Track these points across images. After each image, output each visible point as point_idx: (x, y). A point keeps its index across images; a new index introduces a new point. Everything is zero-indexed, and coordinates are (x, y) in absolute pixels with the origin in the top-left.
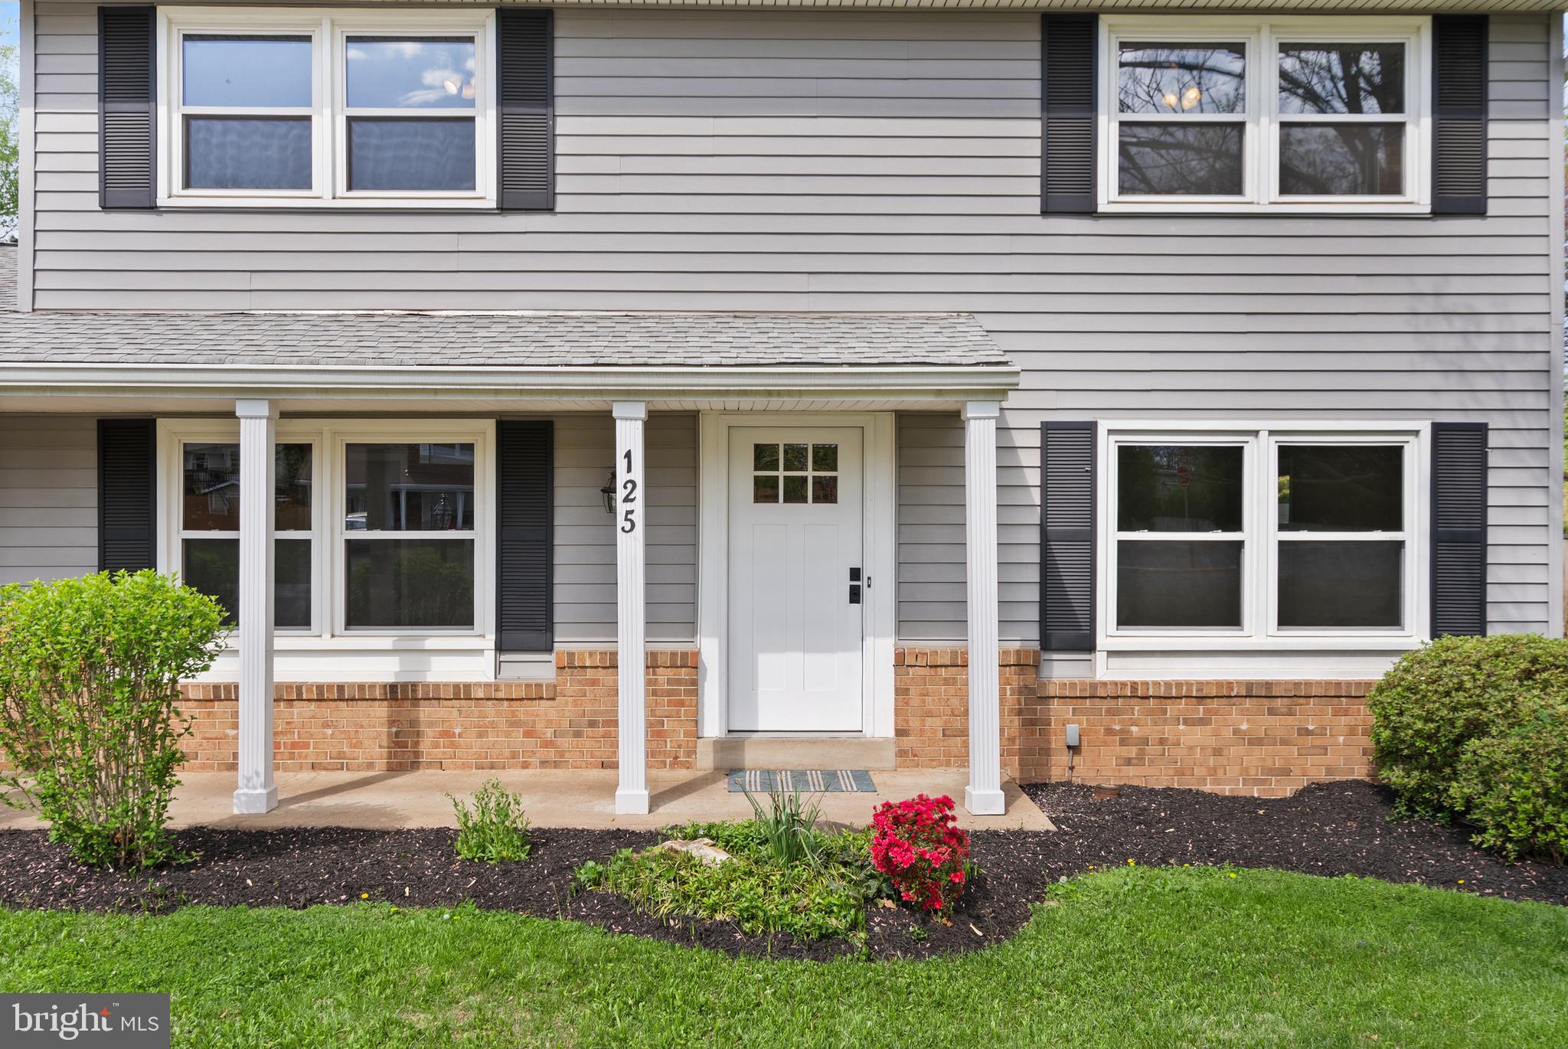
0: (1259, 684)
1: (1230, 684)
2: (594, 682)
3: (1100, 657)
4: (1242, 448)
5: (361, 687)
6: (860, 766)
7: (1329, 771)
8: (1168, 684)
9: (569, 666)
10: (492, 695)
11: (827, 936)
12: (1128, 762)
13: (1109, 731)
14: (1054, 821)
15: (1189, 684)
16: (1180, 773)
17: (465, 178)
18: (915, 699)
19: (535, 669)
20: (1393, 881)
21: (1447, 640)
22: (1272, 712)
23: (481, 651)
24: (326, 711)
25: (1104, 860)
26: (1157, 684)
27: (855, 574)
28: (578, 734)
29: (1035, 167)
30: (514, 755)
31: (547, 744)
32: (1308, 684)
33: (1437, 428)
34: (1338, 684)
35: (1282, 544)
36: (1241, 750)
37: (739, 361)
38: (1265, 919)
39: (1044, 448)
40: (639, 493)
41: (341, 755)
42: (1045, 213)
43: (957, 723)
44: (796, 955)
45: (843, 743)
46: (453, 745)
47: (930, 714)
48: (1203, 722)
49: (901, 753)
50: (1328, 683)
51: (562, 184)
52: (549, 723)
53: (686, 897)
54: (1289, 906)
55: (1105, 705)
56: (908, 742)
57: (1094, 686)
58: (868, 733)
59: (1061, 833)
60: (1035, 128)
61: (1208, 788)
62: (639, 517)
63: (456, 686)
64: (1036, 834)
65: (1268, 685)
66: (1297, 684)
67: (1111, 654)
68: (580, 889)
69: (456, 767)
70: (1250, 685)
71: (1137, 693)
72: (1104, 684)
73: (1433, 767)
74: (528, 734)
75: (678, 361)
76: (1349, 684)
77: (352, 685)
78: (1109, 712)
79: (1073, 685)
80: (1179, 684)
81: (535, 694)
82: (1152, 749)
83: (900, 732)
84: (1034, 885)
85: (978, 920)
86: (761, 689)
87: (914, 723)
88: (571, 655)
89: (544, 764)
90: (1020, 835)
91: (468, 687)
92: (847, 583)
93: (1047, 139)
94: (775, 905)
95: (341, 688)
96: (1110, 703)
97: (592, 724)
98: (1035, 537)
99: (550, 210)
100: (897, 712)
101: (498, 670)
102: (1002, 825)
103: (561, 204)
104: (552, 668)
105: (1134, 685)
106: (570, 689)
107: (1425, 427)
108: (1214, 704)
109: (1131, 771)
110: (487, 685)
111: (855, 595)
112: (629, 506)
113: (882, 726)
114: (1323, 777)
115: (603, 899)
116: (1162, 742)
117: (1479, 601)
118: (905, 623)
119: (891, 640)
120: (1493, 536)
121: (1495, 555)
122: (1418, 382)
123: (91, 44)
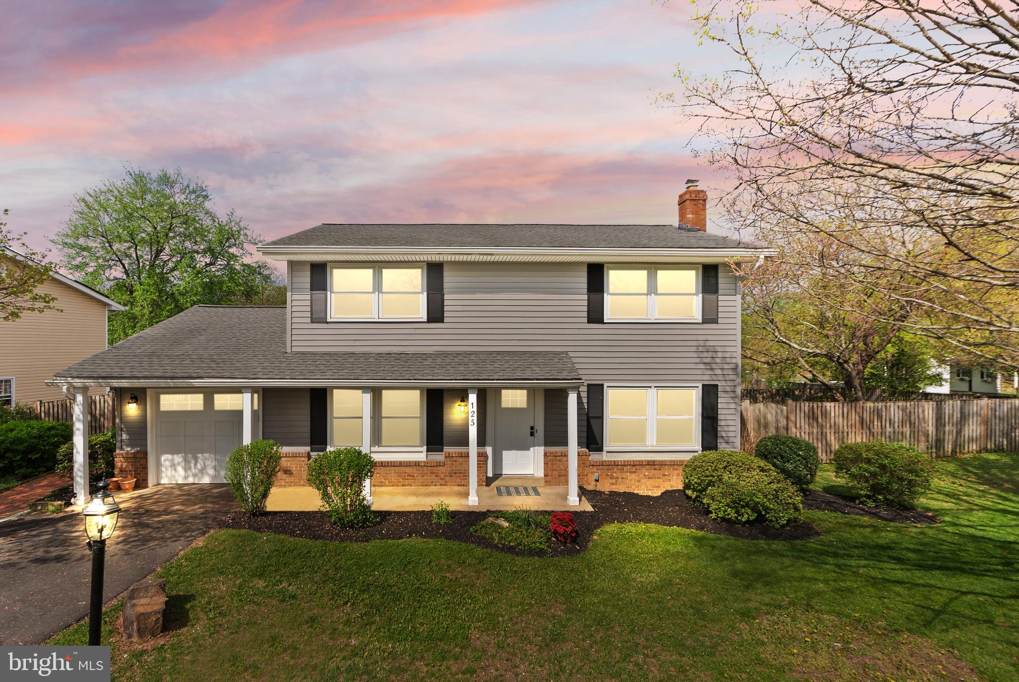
0: (651, 461)
1: (642, 461)
2: (456, 461)
3: (604, 453)
5: (388, 462)
6: (534, 486)
7: (671, 487)
8: (624, 461)
9: (449, 456)
10: (426, 464)
11: (541, 550)
12: (613, 484)
13: (607, 475)
14: (593, 506)
15: (630, 461)
16: (628, 487)
18: (550, 465)
19: (439, 457)
20: (687, 528)
21: (705, 452)
22: (655, 469)
23: (422, 452)
25: (608, 521)
26: (621, 461)
27: (532, 428)
28: (451, 476)
29: (586, 309)
30: (432, 482)
31: (442, 479)
32: (665, 461)
33: (703, 385)
34: (674, 461)
35: (659, 420)
36: (646, 480)
37: (504, 378)
38: (652, 542)
39: (588, 392)
40: (475, 415)
41: (382, 482)
42: (589, 322)
43: (563, 473)
44: (533, 555)
45: (529, 479)
46: (414, 479)
47: (554, 470)
48: (634, 472)
49: (546, 482)
50: (671, 461)
51: (446, 314)
52: (443, 473)
53: (502, 537)
54: (658, 538)
55: (606, 467)
56: (548, 478)
57: (603, 462)
58: (536, 475)
59: (595, 512)
60: (586, 297)
61: (636, 492)
62: (475, 421)
63: (416, 462)
64: (588, 512)
65: (654, 461)
66: (662, 461)
67: (608, 452)
68: (471, 534)
69: (415, 486)
70: (648, 461)
71: (615, 464)
72: (606, 461)
73: (699, 491)
74: (436, 476)
75: (487, 378)
76: (677, 461)
77: (385, 462)
78: (607, 469)
79: (596, 462)
80: (628, 461)
81: (439, 464)
82: (620, 480)
83: (545, 476)
84: (590, 531)
85: (578, 544)
86: (504, 462)
87: (550, 473)
88: (449, 453)
89: (441, 485)
90: (584, 512)
91: (419, 462)
92: (529, 431)
93: (588, 300)
94: (526, 541)
95: (382, 463)
96: (607, 467)
97: (455, 473)
98: (585, 418)
99: (443, 322)
100: (545, 470)
101: (427, 457)
102: (579, 509)
103: (446, 320)
104: (444, 456)
105: (615, 461)
106: (449, 463)
107: (699, 385)
108: (638, 467)
109: (614, 487)
110: (425, 462)
111: (532, 434)
112: (473, 418)
113: (540, 473)
114: (670, 489)
115: (478, 537)
116: (623, 478)
117: (716, 436)
118: (547, 443)
119: (542, 448)
120: (720, 417)
121: (720, 423)
122: (699, 372)
123: (308, 274)
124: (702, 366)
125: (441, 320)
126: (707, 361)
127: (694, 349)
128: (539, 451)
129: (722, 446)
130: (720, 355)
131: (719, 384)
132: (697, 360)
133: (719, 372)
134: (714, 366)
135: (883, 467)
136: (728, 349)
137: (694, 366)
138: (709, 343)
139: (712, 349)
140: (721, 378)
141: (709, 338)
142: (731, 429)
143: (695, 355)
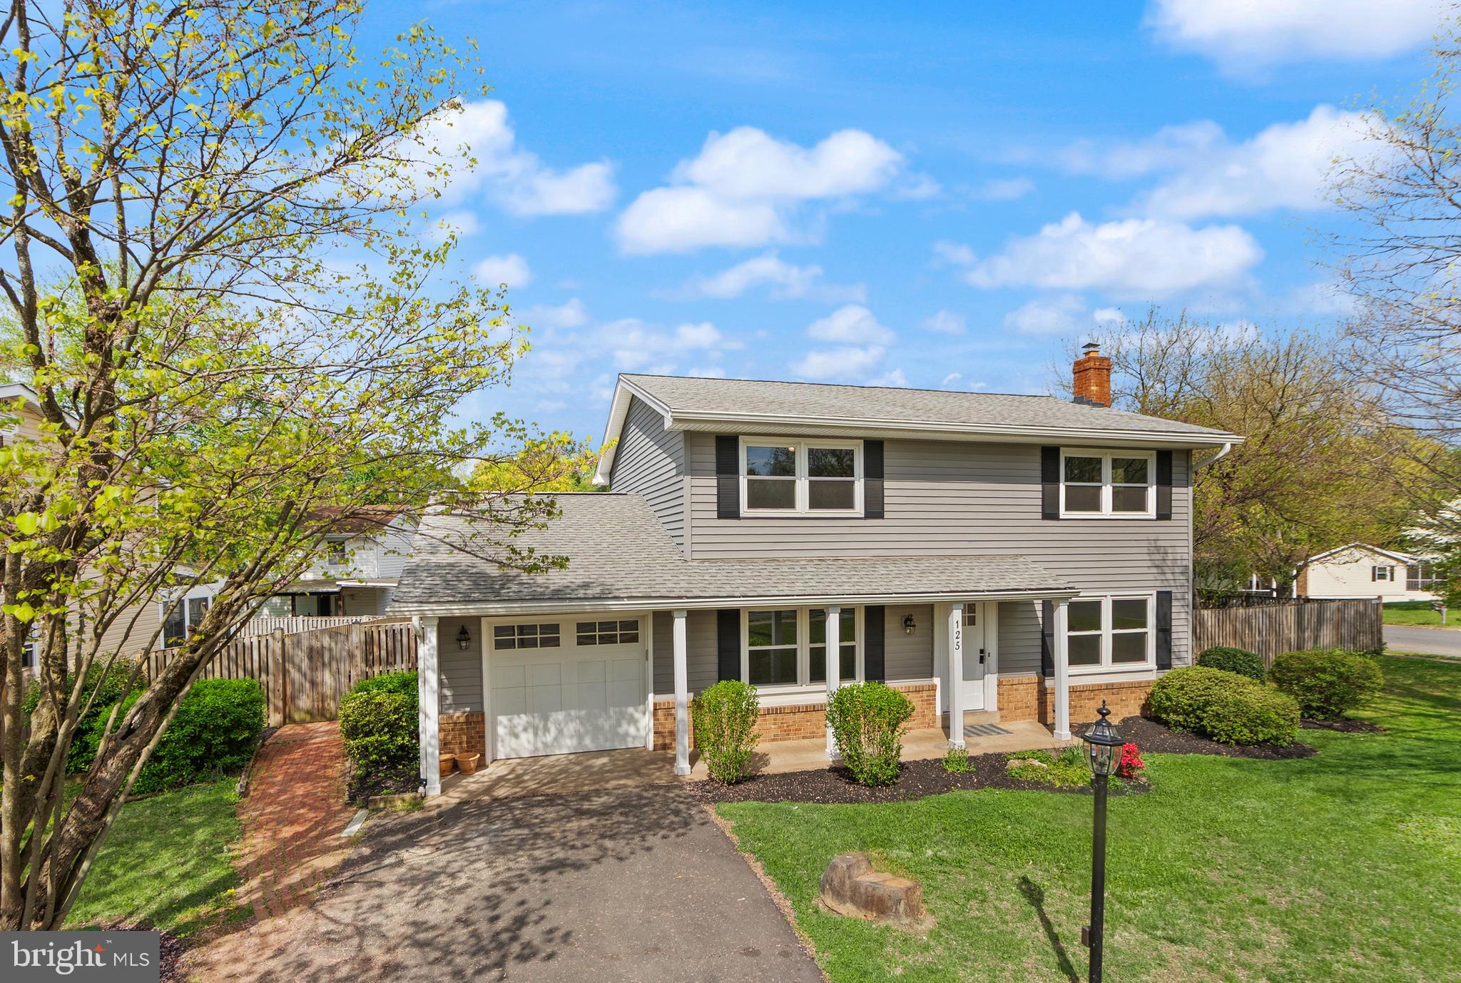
0: (1110, 684)
1: (1101, 685)
4: (1099, 603)
7: (1130, 713)
8: (1083, 686)
12: (1071, 714)
16: (1086, 717)
17: (849, 504)
18: (1006, 696)
22: (1113, 694)
24: (807, 716)
27: (982, 651)
29: (1040, 502)
32: (1123, 683)
33: (1158, 593)
34: (1131, 683)
35: (1114, 635)
40: (960, 636)
41: (813, 732)
45: (982, 715)
48: (1093, 699)
49: (1001, 716)
50: (1128, 683)
51: (886, 508)
56: (1004, 712)
58: (986, 709)
60: (1039, 487)
62: (960, 644)
65: (1112, 684)
66: (1120, 684)
70: (1107, 685)
71: (1074, 690)
76: (1134, 682)
80: (1086, 686)
82: (1078, 709)
83: (1000, 709)
87: (1006, 705)
92: (979, 655)
93: (1043, 491)
98: (1040, 636)
99: (882, 518)
100: (998, 702)
105: (1073, 687)
107: (1154, 593)
108: (1096, 692)
109: (1072, 718)
111: (982, 660)
112: (958, 640)
113: (992, 706)
114: (1128, 715)
116: (1081, 707)
117: (1169, 651)
118: (1002, 669)
119: (996, 675)
120: (1174, 629)
121: (1174, 636)
122: (1151, 577)
123: (713, 450)
124: (1154, 570)
125: (880, 515)
126: (1157, 563)
127: (1145, 550)
128: (992, 679)
129: (1175, 663)
130: (1170, 557)
131: (1174, 590)
132: (1149, 564)
133: (1170, 576)
134: (1166, 570)
135: (1341, 675)
136: (1178, 550)
137: (1146, 570)
138: (1160, 544)
139: (1162, 550)
140: (1172, 583)
141: (1161, 537)
142: (1184, 642)
143: (1146, 557)
